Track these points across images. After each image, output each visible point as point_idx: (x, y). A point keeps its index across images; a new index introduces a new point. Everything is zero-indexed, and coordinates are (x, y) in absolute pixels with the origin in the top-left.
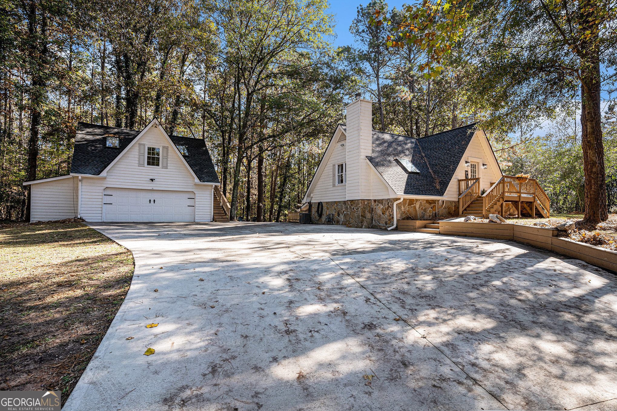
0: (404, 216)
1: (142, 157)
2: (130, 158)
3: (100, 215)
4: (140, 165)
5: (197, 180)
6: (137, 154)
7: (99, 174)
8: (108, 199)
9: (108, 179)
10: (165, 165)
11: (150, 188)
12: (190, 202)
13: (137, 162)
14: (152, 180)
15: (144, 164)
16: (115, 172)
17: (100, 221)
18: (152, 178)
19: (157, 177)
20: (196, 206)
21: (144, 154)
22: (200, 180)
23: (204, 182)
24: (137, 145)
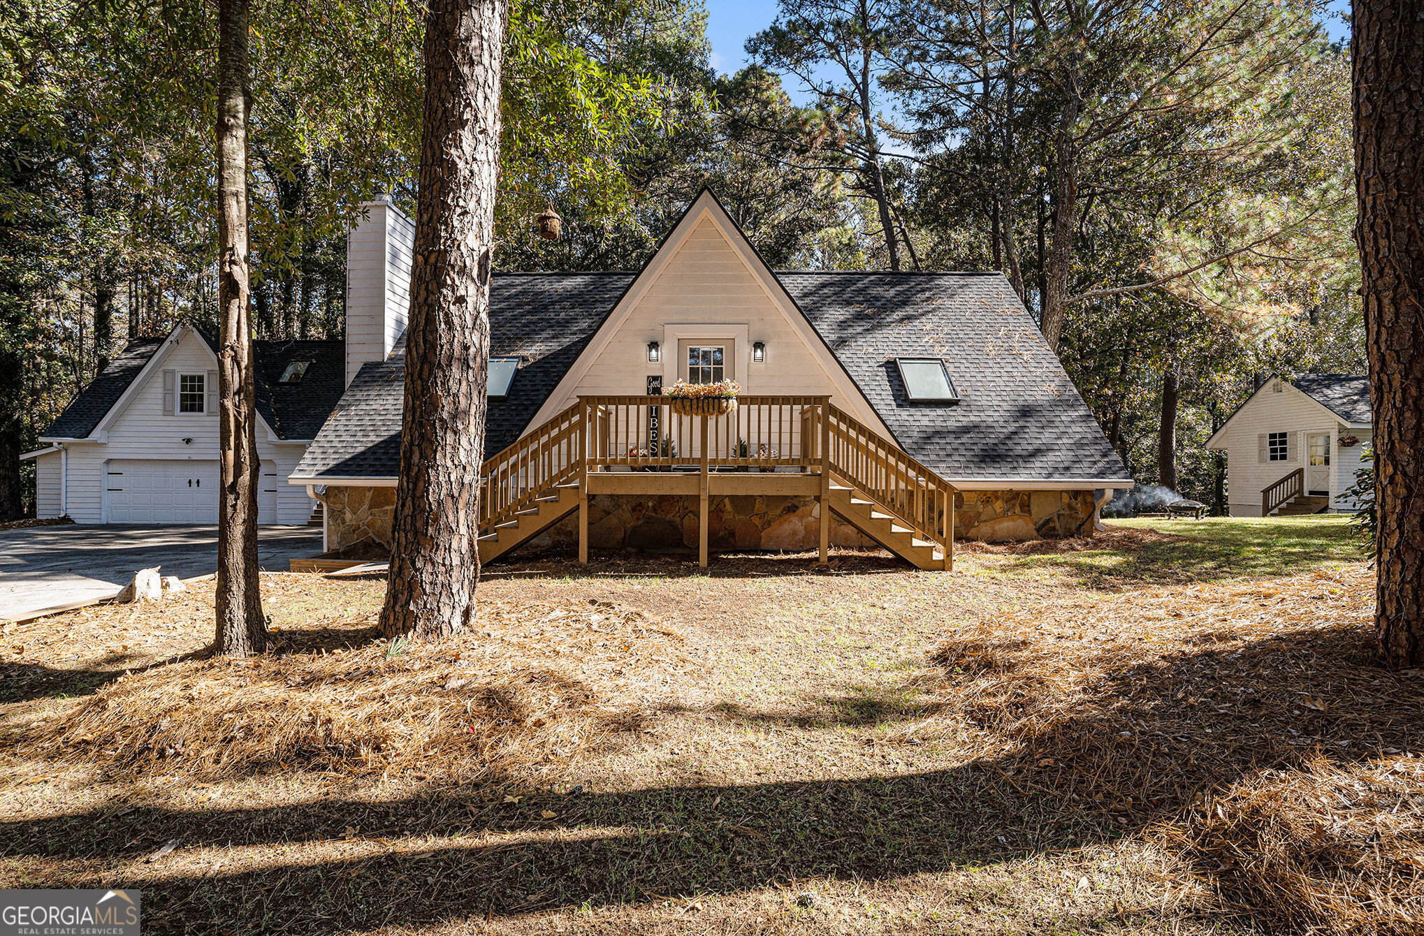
0: (354, 540)
1: (169, 397)
3: (97, 511)
4: (167, 412)
5: (272, 435)
6: (161, 390)
7: (86, 437)
8: (115, 481)
9: (111, 445)
10: (213, 408)
11: (186, 457)
12: (270, 483)
13: (161, 407)
14: (188, 441)
15: (174, 411)
16: (123, 428)
17: (97, 522)
18: (188, 436)
19: (197, 435)
20: (279, 490)
21: (173, 390)
22: (279, 436)
23: (286, 438)
24: (161, 374)
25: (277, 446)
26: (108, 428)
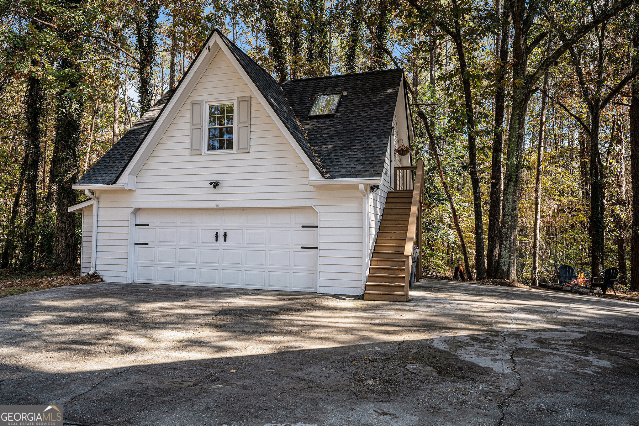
1: (196, 134)
2: (175, 140)
3: (124, 269)
4: (195, 151)
5: (314, 174)
6: (188, 126)
7: (115, 182)
8: (142, 234)
9: (138, 192)
10: (243, 145)
11: (212, 205)
12: (306, 238)
13: (188, 146)
14: (216, 185)
15: (200, 149)
16: (150, 173)
18: (215, 178)
19: (225, 177)
20: (320, 246)
21: (201, 124)
22: (322, 174)
23: (333, 177)
24: (188, 107)
25: (318, 188)
26: (136, 173)
